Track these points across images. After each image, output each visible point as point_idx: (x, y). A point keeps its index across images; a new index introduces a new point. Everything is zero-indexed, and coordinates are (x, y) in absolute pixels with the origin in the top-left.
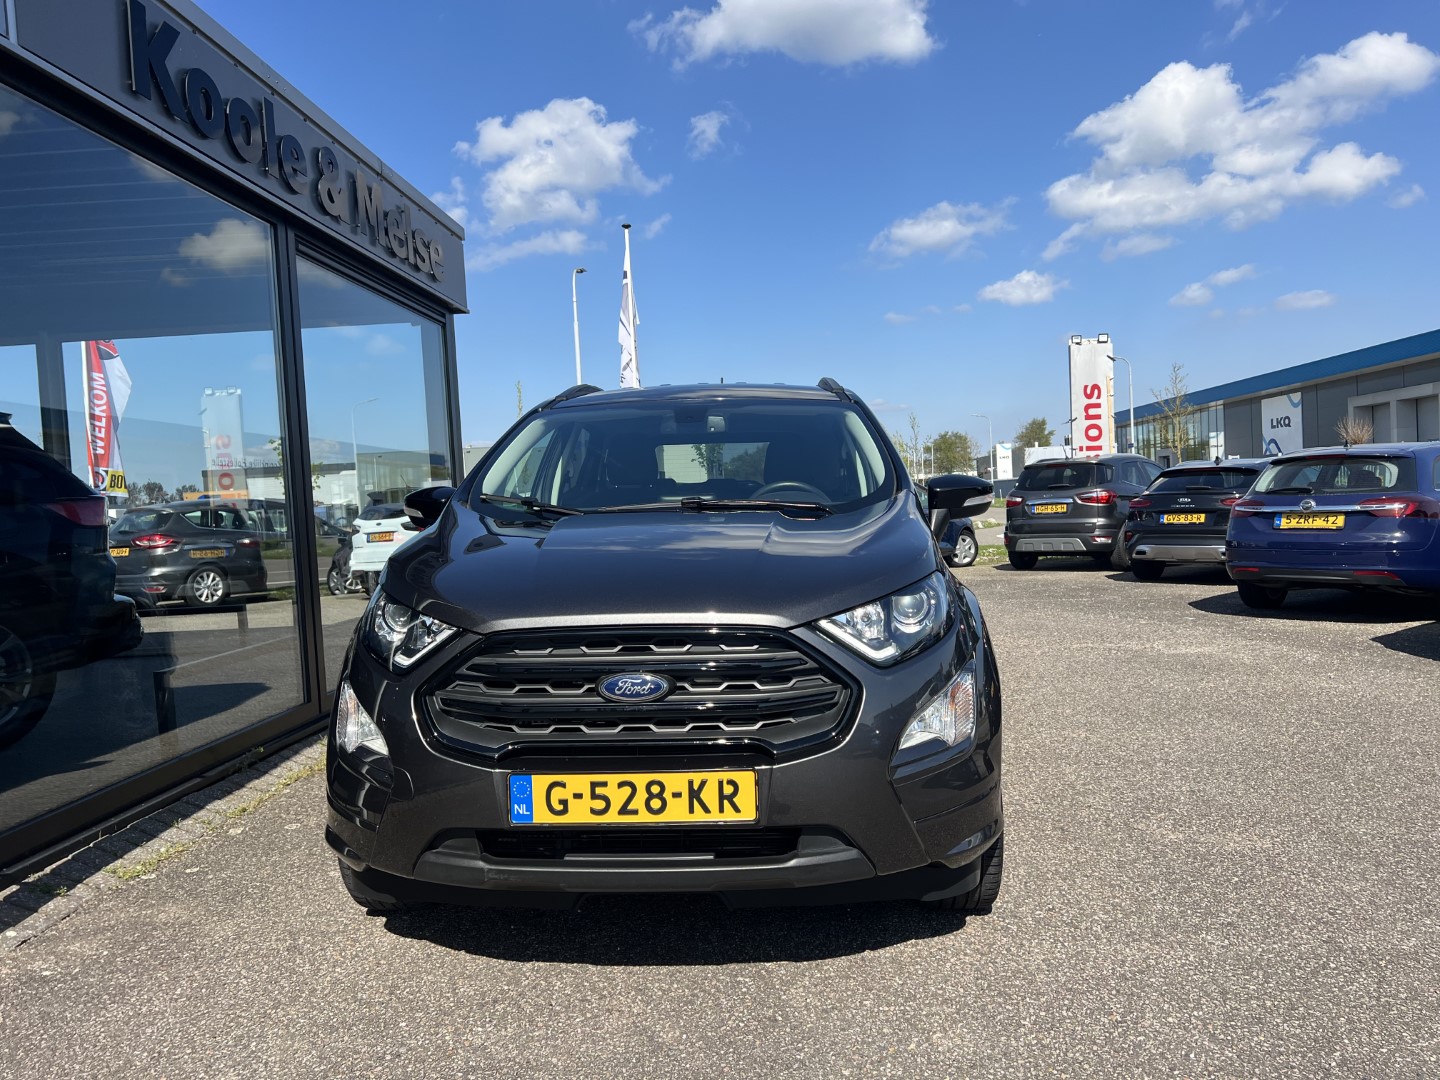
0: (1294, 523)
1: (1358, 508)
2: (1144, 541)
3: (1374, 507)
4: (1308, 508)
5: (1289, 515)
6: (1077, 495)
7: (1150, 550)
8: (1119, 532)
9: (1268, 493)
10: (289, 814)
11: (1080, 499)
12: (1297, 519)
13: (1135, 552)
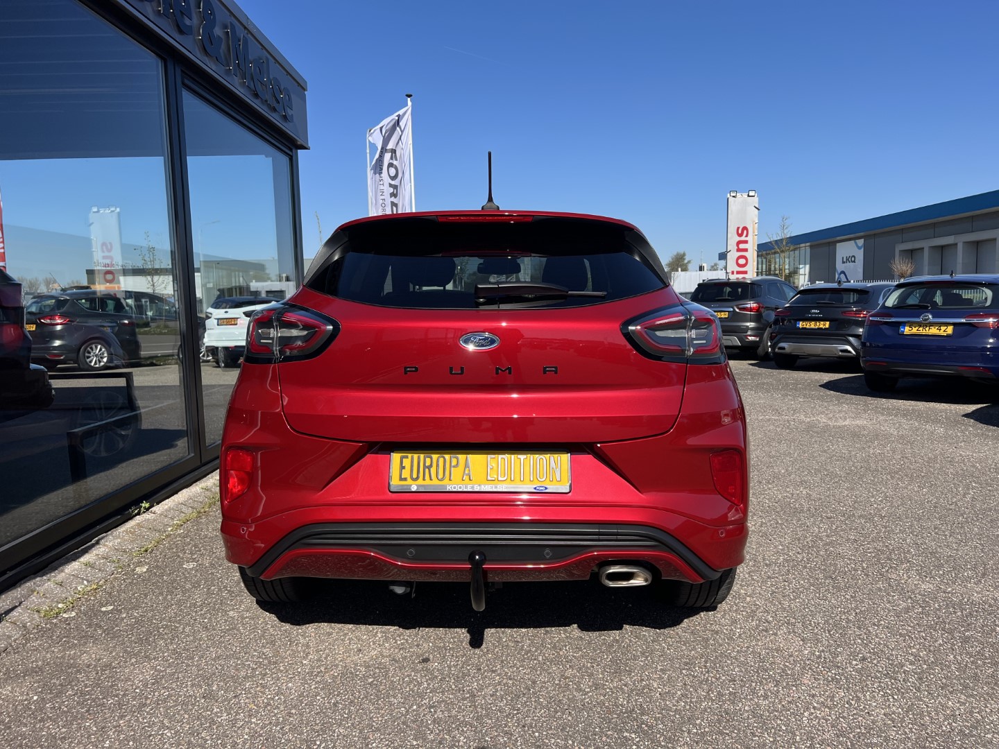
0: (914, 330)
1: (963, 320)
2: (784, 340)
3: (975, 321)
4: (927, 320)
5: (911, 324)
6: (736, 306)
7: (787, 346)
8: (764, 333)
9: (895, 308)
10: (185, 553)
11: (738, 308)
12: (917, 328)
13: (777, 347)
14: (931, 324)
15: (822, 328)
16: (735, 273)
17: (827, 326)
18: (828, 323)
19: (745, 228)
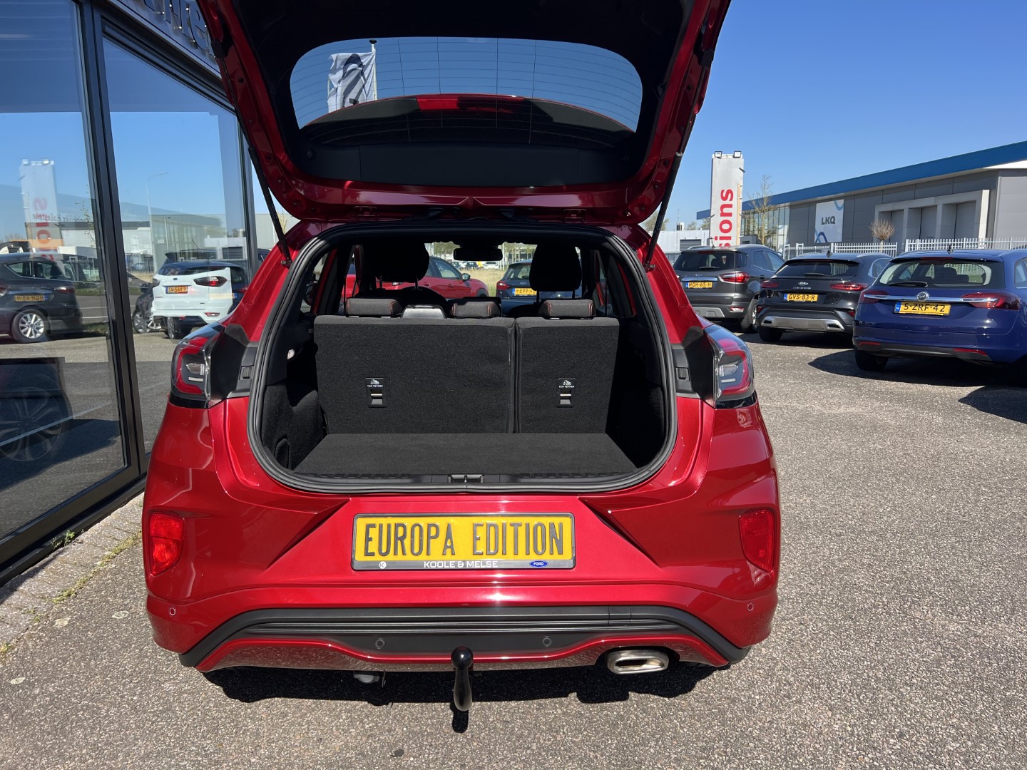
0: (910, 309)
1: (961, 300)
2: (771, 313)
3: (973, 300)
4: (923, 299)
5: (907, 303)
6: (721, 276)
7: (774, 320)
8: (749, 304)
9: (891, 285)
10: (115, 597)
11: (723, 278)
12: (913, 307)
13: (763, 321)
14: (928, 303)
15: (810, 302)
16: (718, 238)
17: (816, 299)
18: (816, 296)
19: (730, 192)
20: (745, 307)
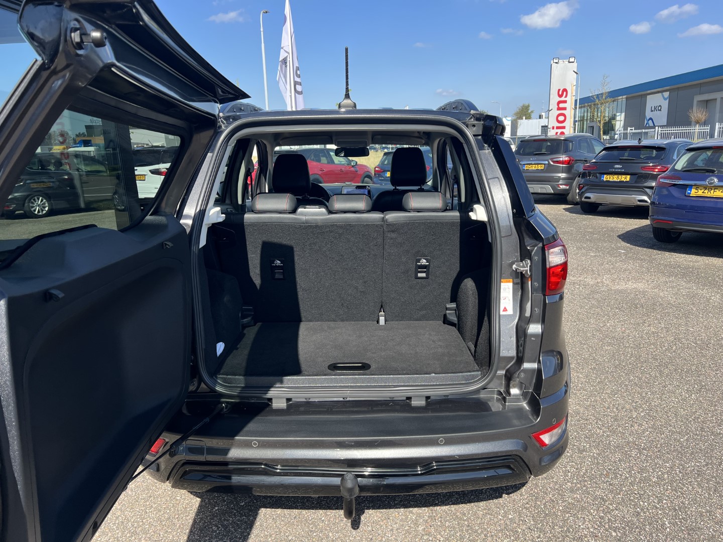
0: (700, 193)
4: (712, 183)
5: (697, 187)
6: (551, 159)
7: (592, 196)
8: (573, 183)
9: (684, 171)
11: (552, 161)
12: (703, 191)
13: (584, 197)
14: (716, 187)
15: (623, 181)
16: (555, 128)
17: (628, 179)
19: (565, 90)
20: (570, 185)
